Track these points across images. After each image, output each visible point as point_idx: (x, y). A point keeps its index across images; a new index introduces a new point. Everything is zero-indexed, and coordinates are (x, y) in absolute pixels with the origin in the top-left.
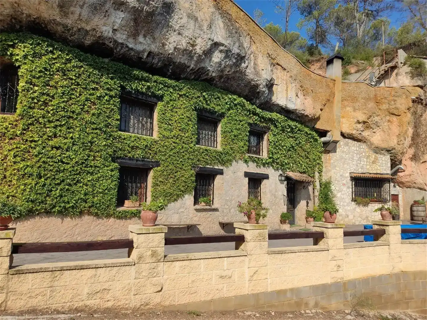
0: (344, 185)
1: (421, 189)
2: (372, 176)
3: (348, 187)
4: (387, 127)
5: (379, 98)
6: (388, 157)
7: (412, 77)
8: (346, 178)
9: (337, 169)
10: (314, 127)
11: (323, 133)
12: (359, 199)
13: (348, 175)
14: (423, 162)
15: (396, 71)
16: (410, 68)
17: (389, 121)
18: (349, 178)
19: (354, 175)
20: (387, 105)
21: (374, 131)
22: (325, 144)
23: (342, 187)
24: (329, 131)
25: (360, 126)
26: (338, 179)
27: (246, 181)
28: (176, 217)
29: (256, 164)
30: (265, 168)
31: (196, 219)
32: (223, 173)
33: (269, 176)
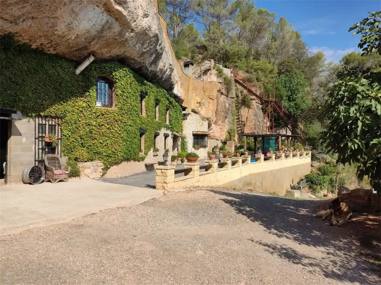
0: (190, 138)
1: (217, 140)
2: (201, 133)
3: (191, 140)
4: (207, 106)
5: (205, 89)
6: (207, 122)
7: (218, 77)
8: (191, 134)
9: (187, 129)
10: (181, 105)
11: (184, 109)
12: (196, 146)
13: (191, 133)
14: (219, 125)
15: (210, 72)
16: (217, 72)
17: (209, 102)
18: (192, 135)
19: (194, 133)
20: (208, 93)
21: (202, 107)
22: (185, 115)
24: (187, 108)
25: (198, 105)
26: (188, 135)
27: (164, 138)
28: (149, 160)
29: (166, 128)
30: (168, 130)
31: (153, 160)
32: (159, 134)
33: (169, 135)
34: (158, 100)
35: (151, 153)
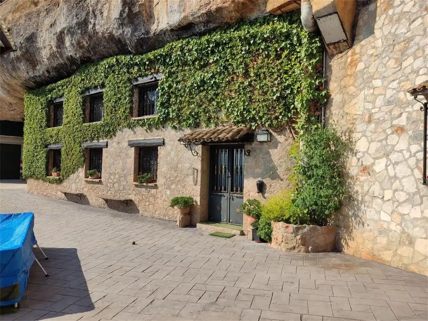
0: (400, 130)
9: (377, 83)
23: (393, 139)
26: (376, 117)
27: (132, 151)
28: (74, 186)
29: (145, 128)
30: (160, 131)
31: (86, 189)
32: (107, 146)
33: (165, 141)
34: (96, 87)
35: (78, 176)
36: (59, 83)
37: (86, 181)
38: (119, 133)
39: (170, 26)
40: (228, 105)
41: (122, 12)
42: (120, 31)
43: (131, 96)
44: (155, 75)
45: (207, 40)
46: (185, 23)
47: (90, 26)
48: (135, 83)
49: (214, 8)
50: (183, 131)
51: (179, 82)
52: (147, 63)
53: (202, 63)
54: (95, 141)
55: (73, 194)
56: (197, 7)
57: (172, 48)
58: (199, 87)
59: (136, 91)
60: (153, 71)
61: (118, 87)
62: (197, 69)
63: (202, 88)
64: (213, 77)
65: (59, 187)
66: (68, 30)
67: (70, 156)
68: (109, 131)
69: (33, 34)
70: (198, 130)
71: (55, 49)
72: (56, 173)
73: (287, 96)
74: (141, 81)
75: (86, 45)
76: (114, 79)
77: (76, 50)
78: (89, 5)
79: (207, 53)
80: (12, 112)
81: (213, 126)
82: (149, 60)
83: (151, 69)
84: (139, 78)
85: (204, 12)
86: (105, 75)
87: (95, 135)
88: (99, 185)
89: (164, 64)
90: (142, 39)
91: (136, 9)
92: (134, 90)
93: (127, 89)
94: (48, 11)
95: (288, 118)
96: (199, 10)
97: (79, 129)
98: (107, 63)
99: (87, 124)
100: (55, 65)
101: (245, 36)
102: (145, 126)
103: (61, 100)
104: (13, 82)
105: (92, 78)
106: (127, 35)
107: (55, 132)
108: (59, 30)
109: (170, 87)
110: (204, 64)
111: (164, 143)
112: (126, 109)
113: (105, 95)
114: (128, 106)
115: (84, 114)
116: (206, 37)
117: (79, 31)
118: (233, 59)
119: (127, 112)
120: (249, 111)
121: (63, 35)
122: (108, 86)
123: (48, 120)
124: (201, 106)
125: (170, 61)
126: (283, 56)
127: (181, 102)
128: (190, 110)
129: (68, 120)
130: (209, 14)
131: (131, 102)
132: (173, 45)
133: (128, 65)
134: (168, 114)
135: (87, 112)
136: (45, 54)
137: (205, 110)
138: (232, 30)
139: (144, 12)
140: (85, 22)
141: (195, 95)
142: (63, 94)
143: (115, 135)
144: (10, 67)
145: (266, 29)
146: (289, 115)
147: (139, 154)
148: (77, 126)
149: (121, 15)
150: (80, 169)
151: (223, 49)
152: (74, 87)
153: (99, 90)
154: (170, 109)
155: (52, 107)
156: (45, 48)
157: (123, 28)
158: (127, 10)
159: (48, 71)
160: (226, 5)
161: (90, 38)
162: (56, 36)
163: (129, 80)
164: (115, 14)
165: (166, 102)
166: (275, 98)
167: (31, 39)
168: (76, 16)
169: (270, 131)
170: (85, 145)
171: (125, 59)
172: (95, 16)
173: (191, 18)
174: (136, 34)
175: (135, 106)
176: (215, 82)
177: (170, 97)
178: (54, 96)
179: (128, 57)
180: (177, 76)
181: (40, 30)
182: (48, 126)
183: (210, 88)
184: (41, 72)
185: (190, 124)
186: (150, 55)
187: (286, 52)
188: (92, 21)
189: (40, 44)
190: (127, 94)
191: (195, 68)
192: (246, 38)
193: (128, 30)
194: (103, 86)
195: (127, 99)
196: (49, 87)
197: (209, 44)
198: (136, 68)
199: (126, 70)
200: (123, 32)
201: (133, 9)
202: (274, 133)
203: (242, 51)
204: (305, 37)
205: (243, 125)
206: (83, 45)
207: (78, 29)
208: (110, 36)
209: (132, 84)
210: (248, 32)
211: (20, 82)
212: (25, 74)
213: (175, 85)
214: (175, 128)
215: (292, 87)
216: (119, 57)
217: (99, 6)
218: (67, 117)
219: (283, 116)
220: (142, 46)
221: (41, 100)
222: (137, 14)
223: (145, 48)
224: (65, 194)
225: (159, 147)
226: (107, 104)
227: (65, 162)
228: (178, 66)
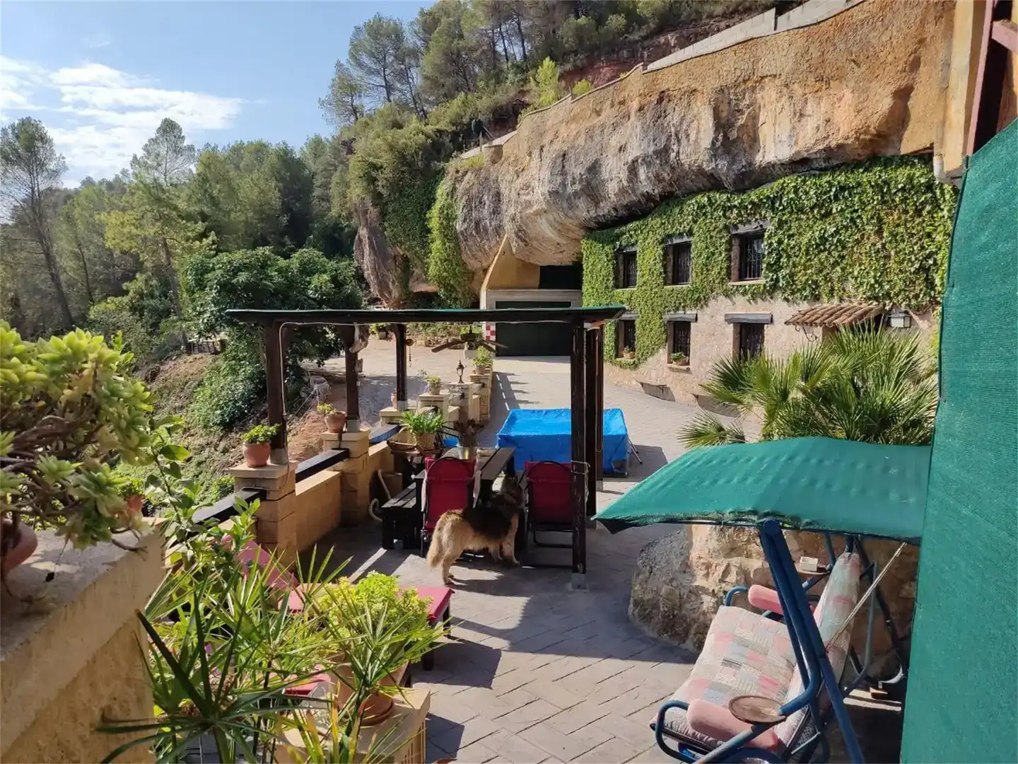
27: (730, 329)
28: (653, 374)
29: (747, 297)
30: (767, 302)
31: (670, 379)
32: (696, 319)
33: (774, 318)
34: (681, 235)
35: (658, 361)
36: (631, 225)
37: (670, 368)
38: (712, 303)
39: (779, 160)
40: (856, 273)
41: (716, 139)
42: (713, 165)
43: (729, 250)
44: (761, 223)
45: (828, 182)
46: (798, 158)
47: (673, 155)
48: (734, 232)
49: (833, 144)
50: (798, 304)
51: (793, 235)
52: (750, 207)
53: (823, 212)
54: (681, 312)
55: (653, 386)
56: (813, 142)
57: (783, 188)
58: (818, 246)
59: (736, 243)
60: (757, 217)
61: (711, 237)
62: (817, 219)
63: (822, 247)
64: (837, 232)
65: (634, 374)
66: (643, 160)
67: (647, 332)
68: (698, 300)
69: (596, 161)
70: (817, 305)
71: (625, 183)
72: (628, 355)
73: (929, 268)
74: (742, 229)
75: (667, 178)
76: (705, 225)
77: (654, 185)
78: (671, 124)
79: (829, 198)
80: (561, 256)
81: (836, 301)
82: (752, 203)
83: (755, 214)
84: (739, 225)
85: (821, 147)
86: (693, 219)
87: (680, 304)
88: (686, 375)
89: (773, 209)
90: (743, 174)
91: (733, 134)
92: (733, 242)
93: (723, 240)
94: (615, 127)
95: (931, 297)
96: (814, 145)
97: (659, 294)
98: (696, 201)
99: (669, 287)
100: (625, 203)
101: (876, 182)
102: (747, 294)
103: (633, 249)
104: (568, 222)
105: (676, 221)
106: (722, 169)
107: (626, 296)
108: (630, 159)
109: (780, 242)
110: (826, 212)
111: (772, 321)
112: (721, 268)
113: (693, 246)
114: (725, 265)
115: (665, 272)
116: (827, 178)
117: (658, 162)
118: (863, 209)
119: (723, 273)
120: (881, 285)
121: (636, 164)
122: (697, 234)
123: (616, 278)
124: (821, 271)
125: (780, 206)
126: (924, 213)
127: (795, 266)
128: (806, 277)
129: (644, 279)
130: (828, 150)
131: (729, 259)
132: (784, 182)
133: (723, 206)
134: (777, 280)
135: (670, 269)
136: (612, 188)
137: (826, 278)
138: (861, 170)
139: (745, 137)
140: (666, 150)
141: (813, 256)
142: (637, 241)
143: (707, 305)
144: (565, 205)
145: (901, 175)
146: (932, 293)
147: (741, 333)
148: (656, 290)
149: (713, 144)
150: (661, 350)
151: (850, 195)
152: (651, 233)
153: (685, 239)
154: (780, 275)
155: (621, 257)
156: (611, 180)
157: (716, 160)
158: (720, 138)
159: (615, 209)
160: (850, 141)
161: (673, 169)
162: (626, 166)
163: (726, 227)
164: (706, 142)
165: (775, 263)
166: (912, 270)
167: (594, 168)
168: (654, 140)
169: (911, 313)
170: (667, 317)
171: (721, 198)
172: (679, 141)
173: (805, 155)
174: (734, 167)
175: (735, 264)
176: (839, 241)
177: (781, 257)
178: (624, 244)
179: (724, 197)
180: (791, 226)
181: (605, 155)
182: (617, 286)
183: (833, 247)
184: (606, 211)
185: (806, 297)
186: (753, 196)
187: (928, 208)
188: (675, 148)
189: (605, 175)
190: (723, 247)
191: (814, 216)
192: (877, 185)
193: (722, 164)
194: (690, 233)
195: (723, 255)
196: (617, 231)
197: (831, 187)
198: (735, 211)
199: (721, 214)
200: (717, 165)
201: (729, 135)
202: (914, 316)
203: (874, 200)
204: (949, 192)
205: (875, 303)
206: (663, 178)
207: (657, 158)
208: (699, 170)
209: (729, 233)
210: (880, 177)
211: (577, 222)
212: (585, 213)
213: (786, 241)
214: (786, 300)
215: (935, 256)
216: (712, 195)
217: (684, 127)
218: (643, 276)
219: (925, 294)
220: (743, 181)
221: (606, 248)
222: (734, 141)
223: (747, 183)
224: (642, 384)
225: (765, 326)
226: (695, 261)
227: (642, 338)
228: (791, 213)
